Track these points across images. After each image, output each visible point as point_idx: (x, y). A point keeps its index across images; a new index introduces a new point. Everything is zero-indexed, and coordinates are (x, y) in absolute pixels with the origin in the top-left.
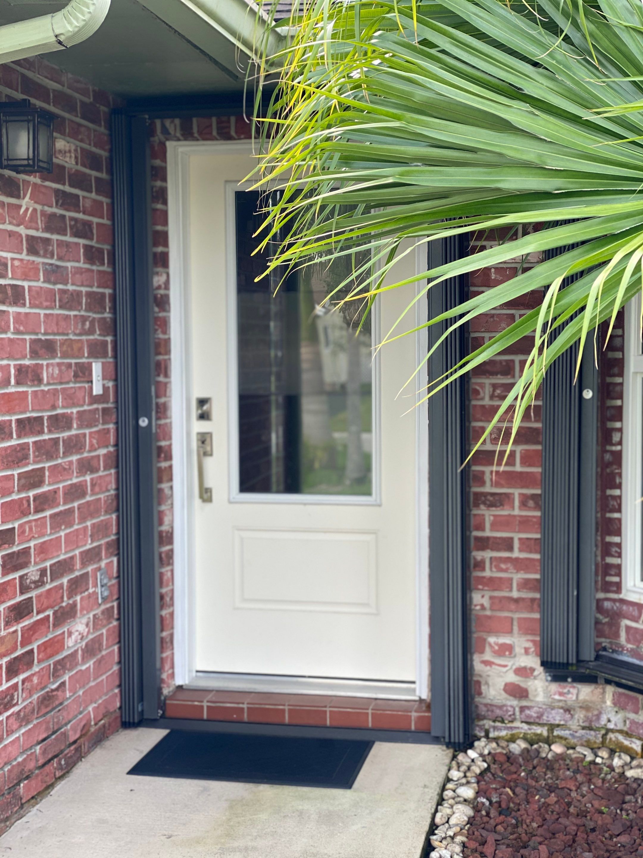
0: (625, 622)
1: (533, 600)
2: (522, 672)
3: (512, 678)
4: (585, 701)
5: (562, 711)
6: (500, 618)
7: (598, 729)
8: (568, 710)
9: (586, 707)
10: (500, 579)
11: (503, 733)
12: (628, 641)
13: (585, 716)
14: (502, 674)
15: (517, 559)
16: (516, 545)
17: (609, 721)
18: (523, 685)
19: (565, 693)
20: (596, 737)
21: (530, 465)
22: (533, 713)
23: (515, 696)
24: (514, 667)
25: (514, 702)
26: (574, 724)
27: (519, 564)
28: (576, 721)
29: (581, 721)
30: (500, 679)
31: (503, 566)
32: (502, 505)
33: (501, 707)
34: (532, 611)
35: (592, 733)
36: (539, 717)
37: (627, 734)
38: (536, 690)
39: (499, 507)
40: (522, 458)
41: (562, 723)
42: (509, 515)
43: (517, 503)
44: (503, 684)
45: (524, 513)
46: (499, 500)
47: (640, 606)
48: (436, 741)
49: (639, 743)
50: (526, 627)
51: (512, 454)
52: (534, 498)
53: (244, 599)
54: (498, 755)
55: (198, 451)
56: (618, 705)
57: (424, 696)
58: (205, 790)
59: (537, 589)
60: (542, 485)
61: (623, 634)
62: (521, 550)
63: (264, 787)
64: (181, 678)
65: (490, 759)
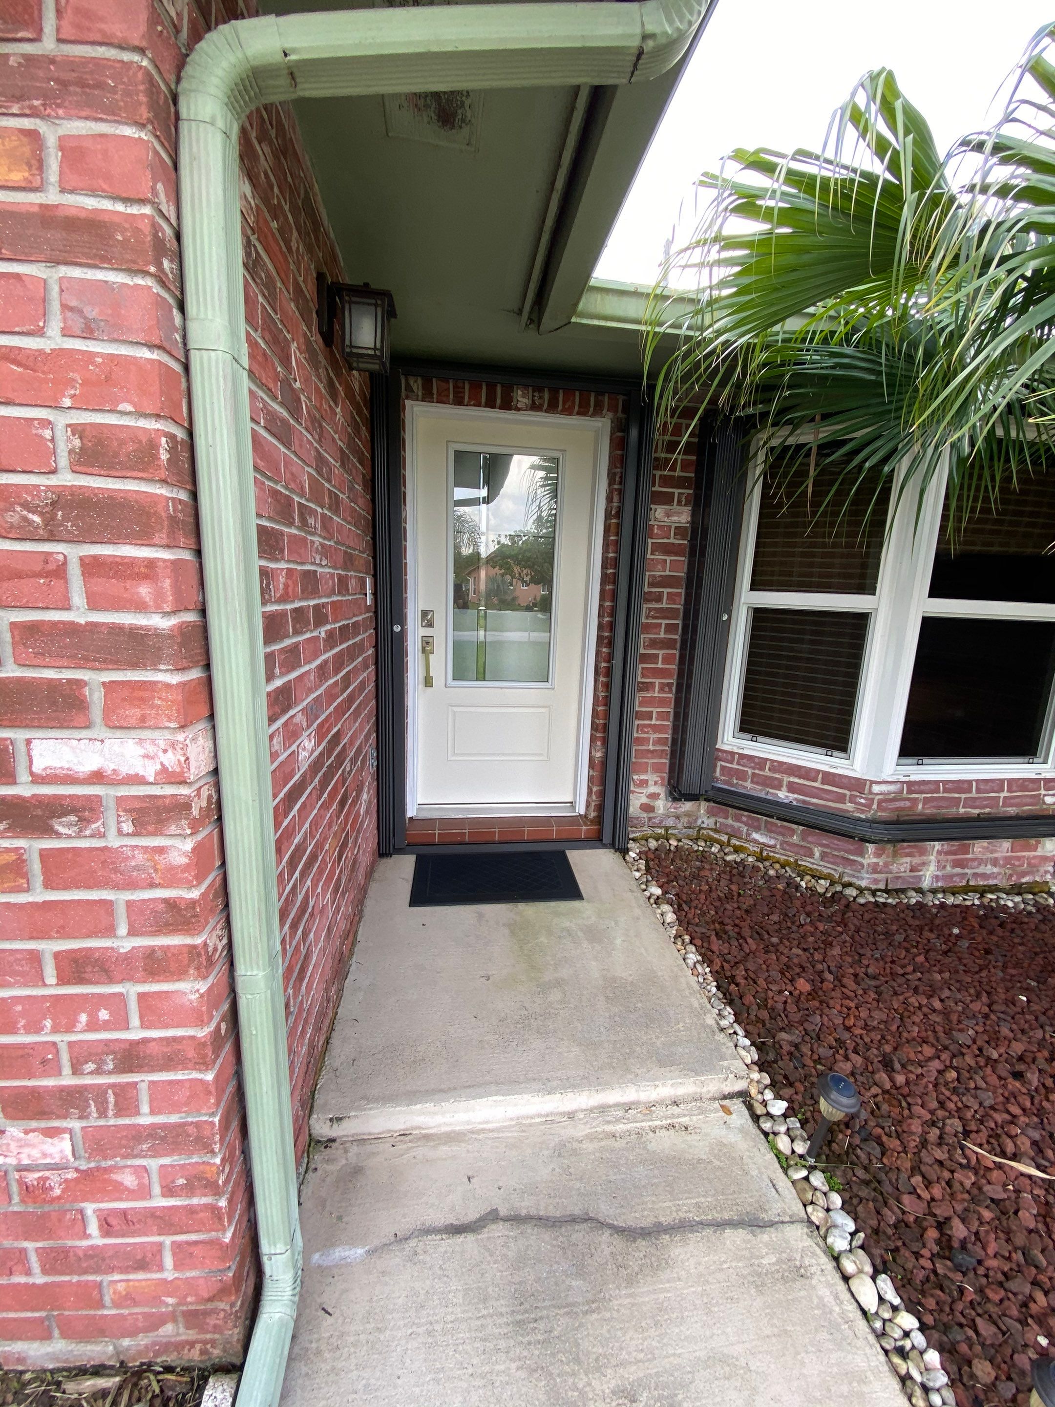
0: (719, 763)
1: (663, 751)
2: (654, 796)
3: (644, 800)
4: (688, 811)
5: (674, 818)
6: (641, 763)
7: (694, 828)
8: (678, 817)
9: (687, 814)
10: (643, 738)
11: (638, 834)
12: (722, 774)
13: (688, 821)
14: (639, 798)
15: (655, 725)
16: (654, 715)
17: (703, 823)
18: (652, 804)
19: (678, 808)
20: (693, 833)
21: (668, 664)
22: (656, 821)
23: (646, 812)
24: (648, 794)
25: (645, 815)
26: (680, 826)
27: (656, 728)
28: (681, 823)
29: (685, 823)
30: (638, 801)
31: (646, 730)
32: (648, 690)
33: (637, 819)
34: (661, 758)
35: (691, 830)
36: (660, 823)
37: (716, 831)
38: (659, 807)
39: (646, 691)
40: (663, 659)
41: (674, 825)
42: (652, 697)
43: (657, 689)
44: (640, 804)
45: (661, 695)
46: (647, 687)
47: (732, 754)
48: (605, 846)
49: (726, 837)
50: (657, 769)
51: (657, 656)
52: (669, 685)
53: (454, 754)
54: (646, 853)
55: (424, 650)
56: (710, 813)
57: (582, 812)
58: (481, 916)
59: (665, 744)
60: (675, 677)
61: (718, 770)
62: (657, 719)
63: (522, 906)
64: (411, 812)
65: (643, 856)
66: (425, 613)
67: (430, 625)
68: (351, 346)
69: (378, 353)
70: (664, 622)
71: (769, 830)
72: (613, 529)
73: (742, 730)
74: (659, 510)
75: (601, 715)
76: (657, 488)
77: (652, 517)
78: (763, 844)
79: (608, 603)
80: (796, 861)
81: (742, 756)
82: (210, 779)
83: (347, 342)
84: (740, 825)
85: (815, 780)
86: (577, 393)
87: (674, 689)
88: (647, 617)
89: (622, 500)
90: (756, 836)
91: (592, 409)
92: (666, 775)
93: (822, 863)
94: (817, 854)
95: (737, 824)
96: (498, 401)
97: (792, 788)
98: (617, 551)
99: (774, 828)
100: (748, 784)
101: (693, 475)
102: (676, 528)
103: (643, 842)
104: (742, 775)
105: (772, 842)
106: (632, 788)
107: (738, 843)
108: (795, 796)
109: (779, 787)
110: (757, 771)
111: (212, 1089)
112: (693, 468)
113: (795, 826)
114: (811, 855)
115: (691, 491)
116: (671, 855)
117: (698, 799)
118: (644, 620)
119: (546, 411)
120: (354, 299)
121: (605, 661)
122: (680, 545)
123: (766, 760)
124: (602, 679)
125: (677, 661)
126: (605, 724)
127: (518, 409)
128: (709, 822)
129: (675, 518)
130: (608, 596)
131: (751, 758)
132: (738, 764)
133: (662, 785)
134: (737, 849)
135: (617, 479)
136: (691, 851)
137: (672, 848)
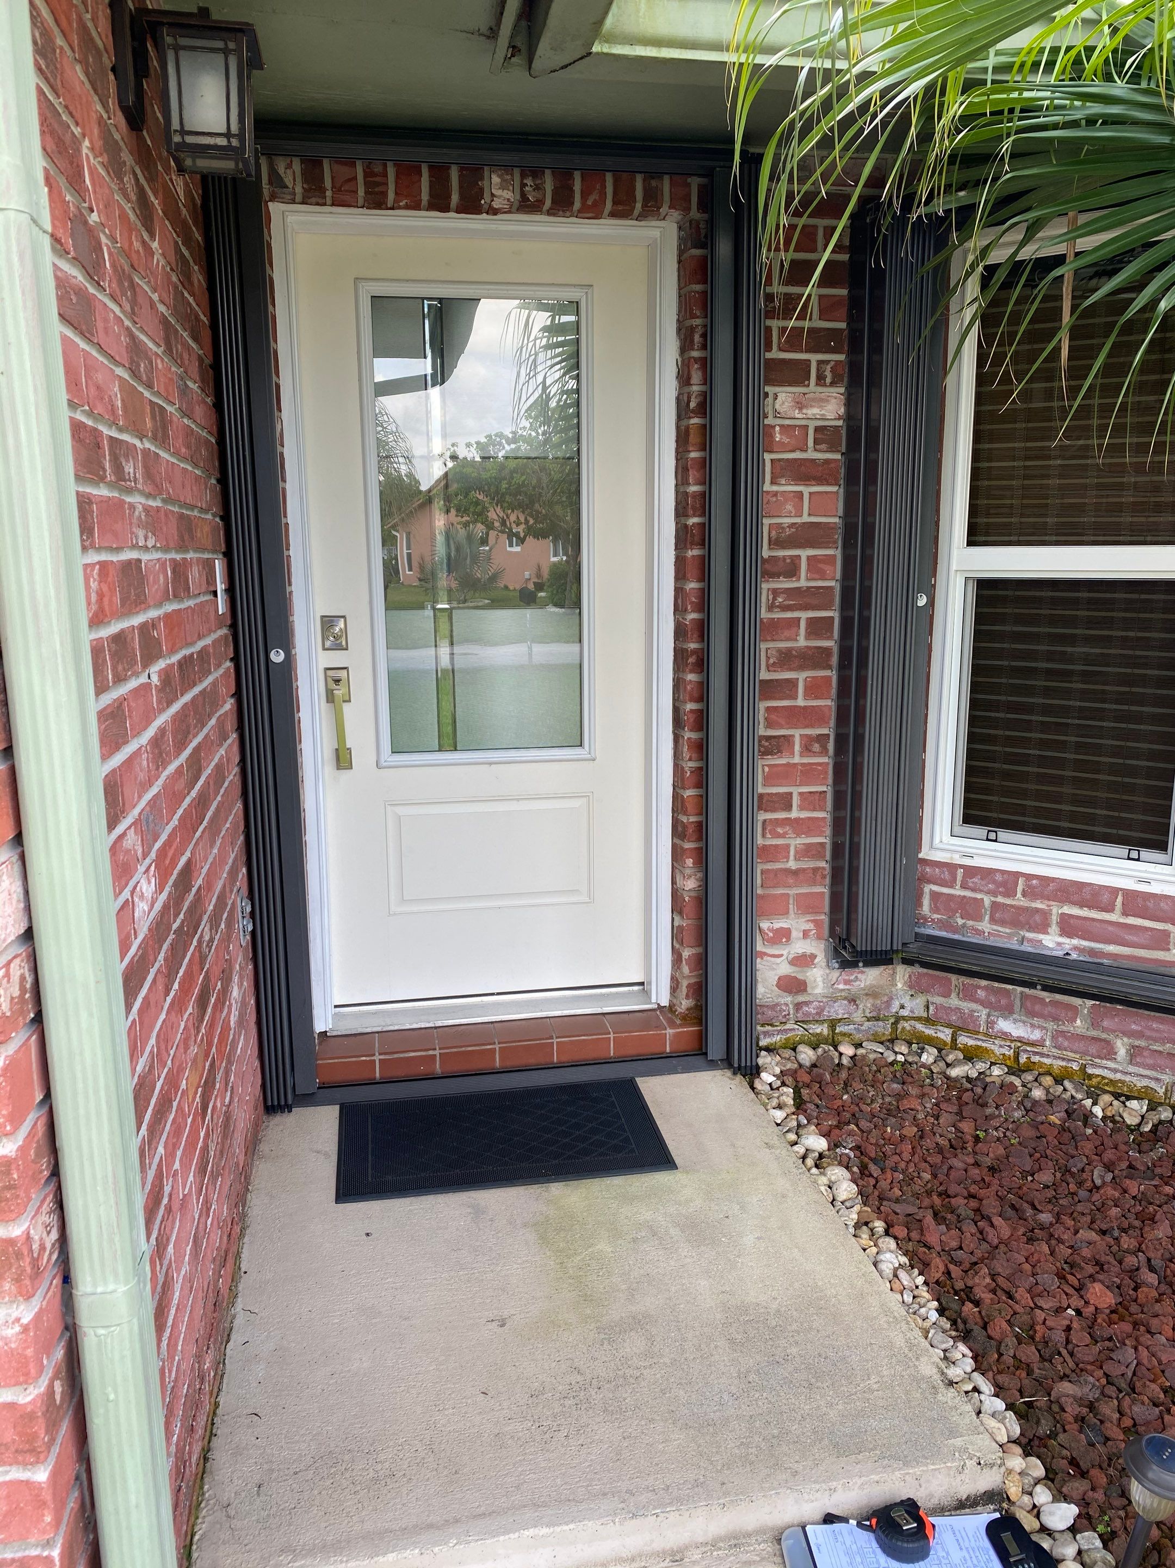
0: (928, 888)
1: (815, 870)
2: (804, 961)
3: (785, 969)
4: (872, 986)
5: (846, 1002)
6: (775, 897)
7: (885, 1019)
8: (853, 1000)
9: (872, 993)
10: (776, 846)
11: (776, 1038)
12: (935, 909)
13: (873, 1005)
14: (774, 966)
15: (797, 820)
16: (796, 801)
17: (902, 1007)
18: (800, 976)
19: (852, 981)
20: (884, 1029)
21: (817, 698)
22: (811, 1010)
23: (790, 992)
24: (791, 957)
25: (789, 999)
26: (858, 1016)
27: (799, 826)
28: (860, 1012)
29: (868, 1011)
30: (773, 973)
31: (780, 830)
32: (780, 751)
33: (773, 1007)
34: (814, 883)
35: (881, 1023)
36: (818, 1014)
37: (928, 1021)
38: (815, 981)
39: (776, 754)
40: (806, 688)
41: (846, 1016)
42: (788, 765)
43: (797, 748)
44: (777, 978)
45: (806, 760)
46: (776, 745)
47: (951, 867)
48: (712, 1065)
49: (949, 1032)
50: (806, 905)
51: (793, 683)
52: (822, 739)
53: (403, 901)
54: (793, 1073)
55: (330, 697)
56: (916, 987)
57: (665, 1002)
58: (478, 1212)
59: (821, 856)
60: (832, 723)
61: (926, 902)
62: (801, 808)
63: (557, 1189)
64: (323, 1021)
65: (789, 1080)
66: (328, 622)
67: (339, 645)
68: (183, 132)
69: (235, 142)
70: (804, 615)
71: (1031, 1012)
72: (694, 438)
73: (968, 819)
74: (781, 397)
75: (690, 807)
76: (775, 354)
77: (769, 410)
78: (1019, 1040)
79: (692, 585)
80: (1083, 1068)
81: (971, 871)
82: (21, 950)
83: (175, 125)
84: (974, 1006)
85: (1110, 909)
86: (609, 178)
87: (831, 746)
88: (771, 608)
89: (708, 379)
90: (1004, 1025)
91: (639, 206)
92: (824, 918)
93: (1131, 1069)
94: (1122, 1052)
95: (966, 1006)
96: (455, 198)
97: (1068, 927)
98: (706, 480)
99: (1037, 1008)
100: (985, 925)
101: (843, 325)
102: (817, 429)
103: (788, 1053)
104: (971, 909)
105: (1036, 1035)
106: (759, 947)
107: (971, 1042)
108: (1075, 942)
109: (1043, 928)
110: (1000, 899)
111: (47, 1496)
112: (843, 312)
113: (1077, 1001)
114: (1110, 1054)
115: (842, 357)
116: (844, 1075)
117: (889, 962)
118: (764, 614)
119: (550, 213)
120: (183, 41)
121: (692, 700)
122: (827, 461)
123: (1017, 875)
124: (688, 734)
125: (834, 691)
126: (699, 824)
127: (495, 212)
128: (914, 1005)
129: (814, 411)
130: (692, 570)
131: (987, 873)
132: (964, 886)
133: (819, 937)
134: (970, 1056)
135: (697, 338)
136: (881, 1065)
137: (845, 1061)
